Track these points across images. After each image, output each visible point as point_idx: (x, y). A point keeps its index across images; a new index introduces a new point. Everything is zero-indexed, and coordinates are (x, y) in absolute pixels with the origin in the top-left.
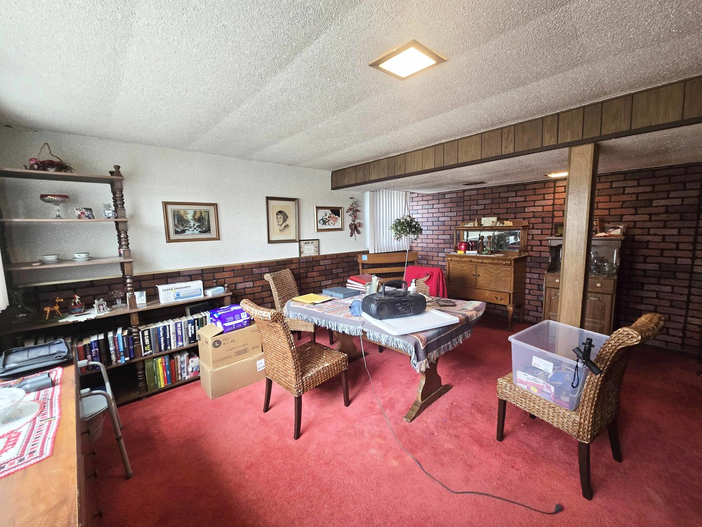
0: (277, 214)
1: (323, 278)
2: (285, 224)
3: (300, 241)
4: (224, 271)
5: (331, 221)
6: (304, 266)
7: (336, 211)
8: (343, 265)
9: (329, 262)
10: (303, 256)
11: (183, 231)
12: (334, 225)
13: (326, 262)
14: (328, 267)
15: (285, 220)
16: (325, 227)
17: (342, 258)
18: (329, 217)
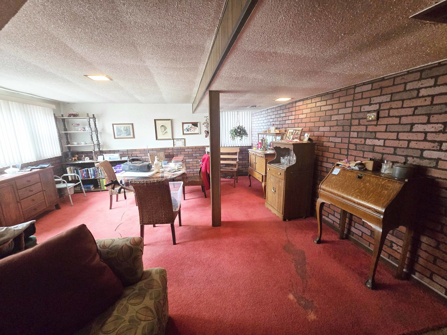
0: (161, 127)
1: (187, 158)
2: (165, 131)
3: (173, 139)
4: (136, 151)
5: (192, 129)
6: (175, 151)
7: (195, 124)
8: (200, 152)
9: (191, 150)
10: (175, 146)
11: (120, 135)
12: (194, 131)
13: (189, 150)
14: (190, 153)
15: (165, 130)
16: (188, 132)
17: (200, 149)
18: (191, 128)
